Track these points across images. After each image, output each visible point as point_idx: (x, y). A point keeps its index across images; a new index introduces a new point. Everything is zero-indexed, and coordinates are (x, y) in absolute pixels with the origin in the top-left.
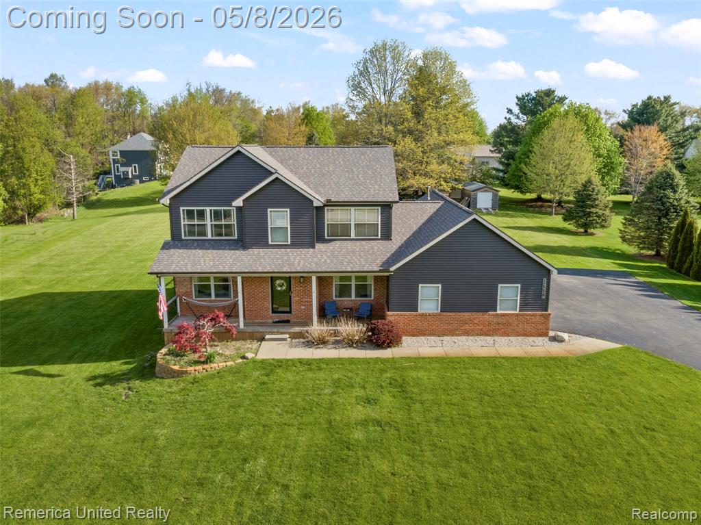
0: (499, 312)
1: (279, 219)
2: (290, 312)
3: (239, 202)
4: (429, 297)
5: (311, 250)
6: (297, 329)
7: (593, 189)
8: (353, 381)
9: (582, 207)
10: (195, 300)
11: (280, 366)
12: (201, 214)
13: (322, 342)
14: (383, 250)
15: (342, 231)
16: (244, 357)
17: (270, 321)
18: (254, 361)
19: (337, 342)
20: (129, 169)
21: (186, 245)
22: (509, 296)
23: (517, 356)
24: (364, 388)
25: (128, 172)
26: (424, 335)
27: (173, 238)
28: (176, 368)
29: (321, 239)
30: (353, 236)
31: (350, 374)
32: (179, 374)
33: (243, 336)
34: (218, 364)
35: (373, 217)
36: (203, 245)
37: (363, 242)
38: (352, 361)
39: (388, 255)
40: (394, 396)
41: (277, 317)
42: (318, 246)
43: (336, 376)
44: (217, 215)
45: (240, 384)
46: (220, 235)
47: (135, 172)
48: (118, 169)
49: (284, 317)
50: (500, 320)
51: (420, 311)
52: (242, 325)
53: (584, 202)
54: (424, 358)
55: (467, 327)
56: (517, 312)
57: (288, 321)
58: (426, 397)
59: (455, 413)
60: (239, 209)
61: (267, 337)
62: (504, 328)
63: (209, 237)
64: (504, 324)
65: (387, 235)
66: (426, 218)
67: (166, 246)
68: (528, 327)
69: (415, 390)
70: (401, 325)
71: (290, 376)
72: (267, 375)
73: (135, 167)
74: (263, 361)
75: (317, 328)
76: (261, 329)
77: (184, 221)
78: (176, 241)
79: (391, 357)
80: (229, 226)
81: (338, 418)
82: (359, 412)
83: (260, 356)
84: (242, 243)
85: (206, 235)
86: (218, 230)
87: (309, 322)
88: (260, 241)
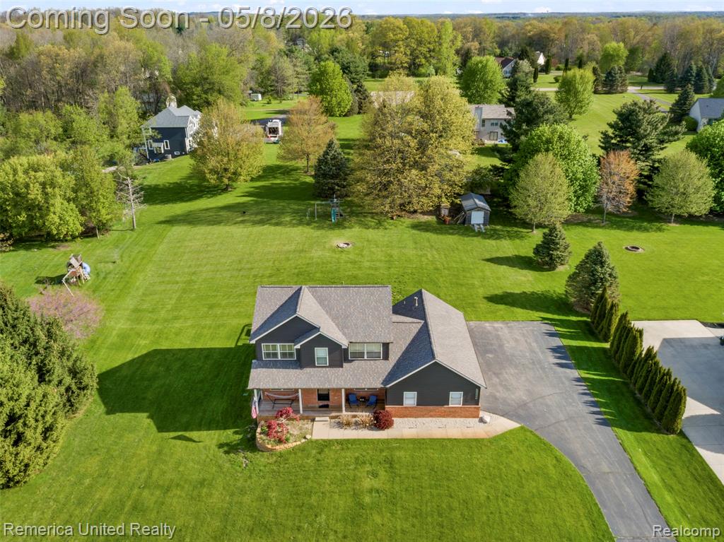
0: (450, 406)
1: (321, 353)
2: (328, 400)
3: (298, 346)
4: (410, 398)
5: (341, 369)
6: (334, 414)
7: (557, 235)
8: (365, 459)
11: (326, 446)
12: (275, 346)
14: (383, 369)
15: (359, 356)
16: (305, 438)
17: (317, 405)
18: (311, 441)
19: (356, 424)
20: (162, 145)
21: (266, 365)
22: (456, 398)
23: (456, 437)
24: (371, 464)
25: (160, 148)
26: (407, 417)
29: (347, 360)
30: (366, 358)
31: (364, 453)
32: (271, 450)
33: (301, 417)
34: (292, 444)
35: (379, 349)
36: (276, 365)
37: (372, 362)
38: (365, 441)
39: (386, 374)
40: (386, 471)
41: (322, 403)
42: (345, 364)
43: (357, 454)
44: (283, 347)
45: (306, 460)
46: (286, 357)
47: (167, 147)
48: (151, 145)
49: (325, 403)
50: (451, 410)
51: (404, 406)
52: (302, 410)
54: (404, 440)
55: (432, 413)
56: (461, 406)
57: (327, 406)
58: (403, 472)
59: (415, 484)
61: (317, 419)
63: (279, 359)
64: (453, 412)
65: (386, 357)
67: (255, 366)
68: (467, 413)
69: (397, 466)
70: (393, 412)
71: (332, 455)
72: (320, 453)
74: (317, 441)
75: (345, 414)
76: (312, 413)
77: (264, 351)
78: (259, 361)
79: (386, 438)
80: (291, 353)
81: (358, 487)
82: (368, 483)
83: (315, 437)
84: (299, 363)
85: (277, 357)
86: (284, 355)
87: (341, 411)
88: (311, 363)
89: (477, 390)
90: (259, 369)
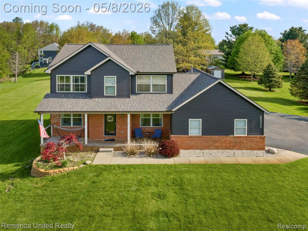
0: (235, 135)
2: (115, 134)
3: (88, 73)
4: (195, 126)
5: (128, 99)
6: (118, 145)
8: (150, 181)
9: (268, 77)
10: (61, 127)
11: (106, 170)
12: (69, 78)
13: (132, 153)
14: (169, 99)
15: (145, 89)
16: (85, 163)
17: (104, 140)
18: (91, 166)
19: (141, 153)
20: (47, 59)
21: (58, 96)
22: (241, 125)
23: (249, 163)
24: (157, 186)
25: (46, 61)
26: (192, 149)
27: (51, 92)
28: (43, 170)
29: (133, 93)
30: (151, 91)
31: (148, 176)
32: (45, 174)
33: (86, 149)
34: (68, 168)
35: (162, 81)
36: (68, 96)
37: (157, 95)
38: (150, 166)
39: (171, 102)
40: (176, 193)
41: (108, 137)
42: (132, 96)
43: (140, 177)
44: (76, 79)
45: (79, 183)
46: (78, 90)
47: (50, 61)
48: (42, 59)
49: (111, 137)
50: (237, 140)
51: (190, 135)
52: (86, 142)
53: (268, 75)
54: (193, 165)
55: (217, 144)
56: (246, 135)
57: (113, 140)
58: (197, 193)
59: (215, 206)
60: (89, 76)
61: (101, 150)
62: (238, 145)
63: (72, 91)
64: (238, 143)
65: (170, 91)
66: (192, 82)
67: (47, 96)
68: (253, 145)
69: (189, 188)
70: (179, 143)
71: (111, 177)
72: (97, 176)
73: (50, 58)
74: (96, 166)
75: (130, 144)
76: (97, 145)
77: (58, 83)
78: (53, 93)
79: (173, 163)
80: (83, 86)
81: (139, 210)
82: (153, 205)
83: (95, 163)
84: (90, 95)
85: (69, 90)
86: (76, 88)
87: (125, 141)
88: (100, 94)
89: (261, 117)
90: (50, 99)
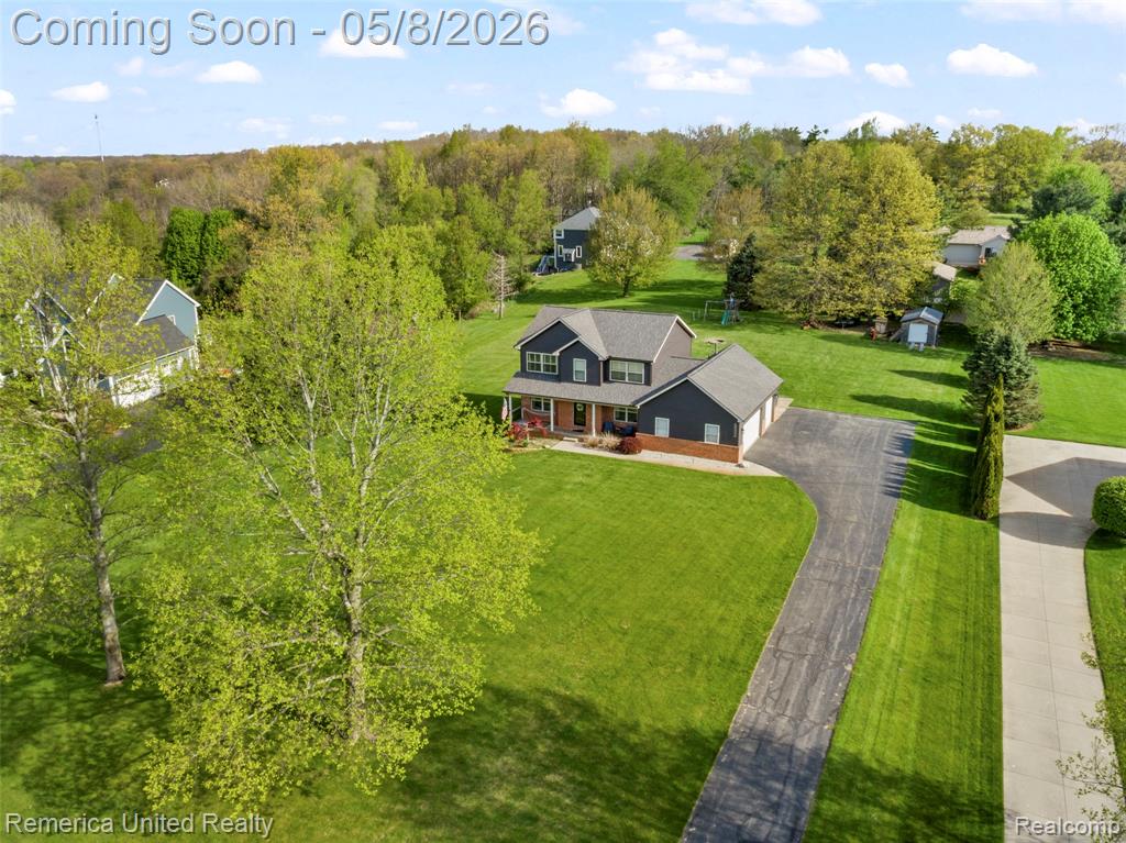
0: (706, 442)
1: (580, 365)
2: (584, 425)
3: (557, 354)
4: (662, 426)
5: (600, 387)
6: (582, 436)
8: (590, 466)
10: (533, 411)
11: (560, 454)
12: (538, 356)
13: (593, 446)
14: (642, 390)
15: (620, 377)
16: (544, 448)
17: (571, 429)
18: (548, 450)
19: (600, 446)
21: (529, 376)
22: (712, 432)
24: (592, 470)
26: (658, 450)
27: (522, 370)
29: (606, 379)
30: (627, 380)
31: (592, 463)
33: (550, 436)
34: (529, 449)
35: (640, 370)
36: (537, 377)
37: (630, 385)
38: (600, 458)
39: (639, 395)
40: (602, 476)
41: (577, 428)
42: (603, 385)
43: (584, 463)
44: (547, 358)
45: (533, 460)
46: (549, 371)
49: (581, 428)
50: (706, 448)
51: (654, 435)
52: (552, 429)
54: (641, 462)
55: (685, 449)
56: (718, 444)
57: (580, 431)
58: (620, 478)
60: (558, 357)
61: (565, 438)
62: (708, 453)
63: (543, 372)
64: (709, 451)
65: (648, 382)
67: (517, 375)
68: (725, 456)
69: (617, 475)
70: (643, 442)
71: (560, 460)
72: (548, 458)
74: (553, 451)
75: (593, 436)
76: (562, 433)
77: (528, 361)
78: (523, 372)
79: (625, 459)
80: (554, 367)
81: (566, 480)
82: (578, 479)
83: (554, 448)
84: (558, 379)
85: (540, 370)
86: (547, 368)
87: (591, 434)
88: (569, 377)
89: (736, 425)
90: (520, 378)
